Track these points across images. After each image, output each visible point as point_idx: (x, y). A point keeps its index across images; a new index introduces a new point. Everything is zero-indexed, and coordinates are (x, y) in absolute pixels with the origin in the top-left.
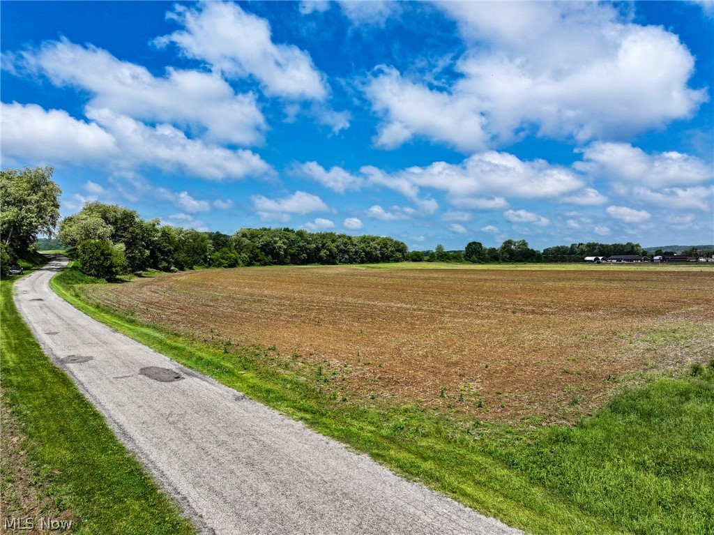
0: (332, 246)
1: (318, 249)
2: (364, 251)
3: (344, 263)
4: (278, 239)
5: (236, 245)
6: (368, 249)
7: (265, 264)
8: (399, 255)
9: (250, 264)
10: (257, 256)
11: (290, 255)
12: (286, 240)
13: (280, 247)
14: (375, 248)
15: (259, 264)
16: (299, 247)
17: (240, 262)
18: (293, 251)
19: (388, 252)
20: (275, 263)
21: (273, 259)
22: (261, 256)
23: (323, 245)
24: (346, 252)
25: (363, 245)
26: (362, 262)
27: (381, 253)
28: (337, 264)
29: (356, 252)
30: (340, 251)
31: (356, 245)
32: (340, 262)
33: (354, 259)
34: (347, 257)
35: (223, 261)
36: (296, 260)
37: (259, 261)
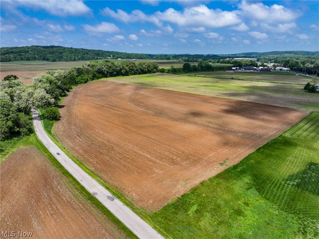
0: (127, 68)
1: (121, 69)
2: (141, 69)
3: (132, 75)
4: (103, 67)
5: (86, 71)
6: (142, 68)
7: (99, 78)
8: (155, 70)
9: (93, 79)
10: (95, 75)
11: (109, 73)
12: (107, 67)
13: (105, 70)
14: (145, 67)
15: (96, 78)
16: (113, 69)
17: (89, 79)
18: (110, 71)
19: (150, 69)
20: (103, 77)
21: (102, 75)
22: (97, 75)
23: (123, 68)
24: (132, 70)
25: (140, 67)
26: (140, 74)
27: (148, 70)
28: (129, 75)
29: (137, 70)
30: (130, 69)
31: (137, 67)
32: (130, 74)
33: (136, 73)
34: (133, 72)
35: (82, 81)
36: (112, 75)
37: (96, 77)
